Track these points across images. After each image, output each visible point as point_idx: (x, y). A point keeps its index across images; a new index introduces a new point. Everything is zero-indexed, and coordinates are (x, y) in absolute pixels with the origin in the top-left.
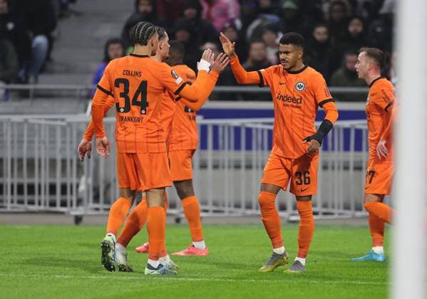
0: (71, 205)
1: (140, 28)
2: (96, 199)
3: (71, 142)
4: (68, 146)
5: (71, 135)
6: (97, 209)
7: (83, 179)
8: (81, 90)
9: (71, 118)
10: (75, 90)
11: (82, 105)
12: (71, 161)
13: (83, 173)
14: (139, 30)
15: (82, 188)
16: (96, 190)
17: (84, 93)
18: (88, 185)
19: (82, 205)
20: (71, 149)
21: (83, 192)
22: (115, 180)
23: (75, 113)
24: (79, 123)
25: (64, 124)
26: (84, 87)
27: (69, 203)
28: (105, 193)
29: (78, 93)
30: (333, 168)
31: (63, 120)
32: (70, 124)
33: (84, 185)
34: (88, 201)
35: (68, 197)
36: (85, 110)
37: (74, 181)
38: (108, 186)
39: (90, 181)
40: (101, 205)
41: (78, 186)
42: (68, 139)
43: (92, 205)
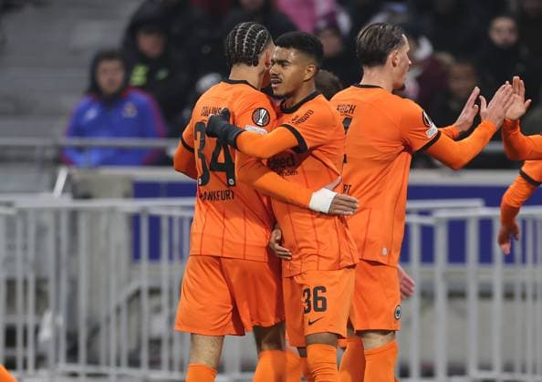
0: (25, 367)
1: (243, 32)
2: (72, 354)
3: (25, 248)
4: (19, 253)
5: (25, 235)
6: (74, 375)
7: (48, 317)
8: (45, 148)
9: (24, 202)
10: (33, 148)
11: (46, 178)
12: (25, 283)
13: (46, 306)
14: (241, 37)
15: (46, 334)
16: (72, 338)
17: (50, 154)
18: (56, 330)
19: (46, 367)
20: (25, 260)
21: (47, 342)
22: (108, 320)
23: (33, 191)
24: (40, 211)
25: (10, 211)
26: (48, 142)
27: (20, 363)
28: (90, 344)
29: (37, 153)
30: (524, 296)
31: (9, 205)
32: (23, 213)
33: (50, 328)
34: (57, 360)
35: (19, 352)
36: (52, 186)
37: (31, 320)
38: (94, 331)
39: (61, 320)
40: (81, 367)
41: (37, 330)
42: (19, 241)
43: (64, 367)
